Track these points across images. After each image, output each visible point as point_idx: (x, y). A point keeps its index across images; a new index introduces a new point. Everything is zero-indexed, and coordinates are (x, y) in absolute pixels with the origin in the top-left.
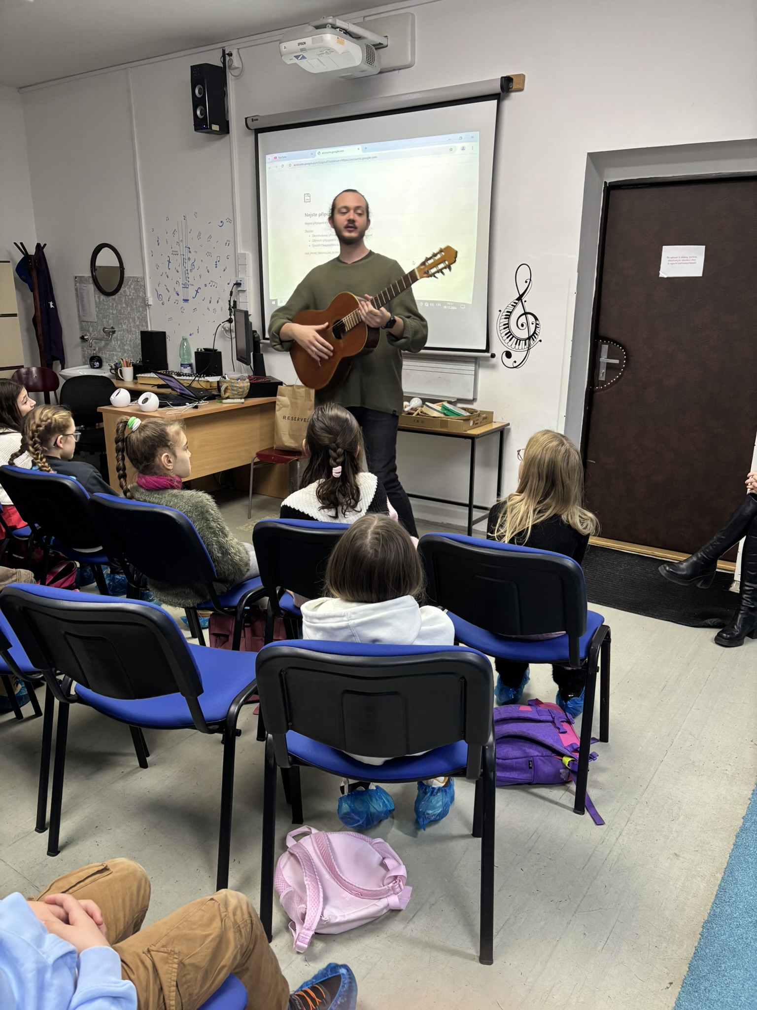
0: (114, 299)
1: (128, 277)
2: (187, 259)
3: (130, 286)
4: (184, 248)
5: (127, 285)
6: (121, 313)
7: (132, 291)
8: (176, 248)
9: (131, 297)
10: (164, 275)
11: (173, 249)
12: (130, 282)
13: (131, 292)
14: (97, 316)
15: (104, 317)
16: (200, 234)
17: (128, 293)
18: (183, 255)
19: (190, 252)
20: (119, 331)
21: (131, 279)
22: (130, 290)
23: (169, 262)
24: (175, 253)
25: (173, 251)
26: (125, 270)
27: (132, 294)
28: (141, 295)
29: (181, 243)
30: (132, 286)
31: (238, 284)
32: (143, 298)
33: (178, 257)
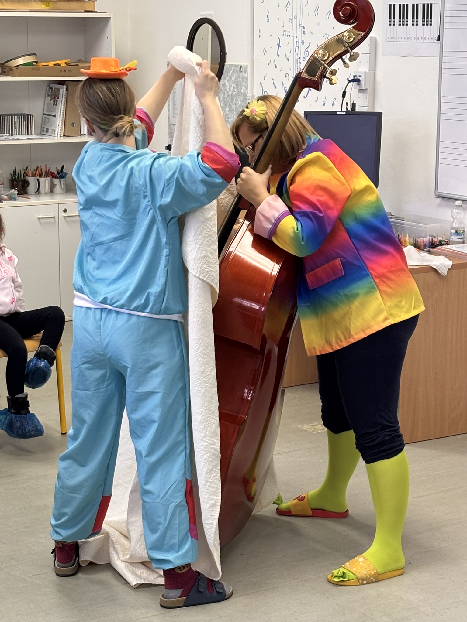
1: (229, 65)
2: (300, 43)
3: (231, 78)
4: (298, 27)
5: (227, 76)
7: (233, 85)
8: (288, 27)
9: (230, 93)
10: (272, 64)
11: (285, 29)
12: (231, 72)
13: (232, 87)
16: (317, 7)
17: (228, 87)
18: (296, 37)
19: (304, 33)
21: (233, 69)
22: (231, 83)
23: (279, 46)
24: (287, 35)
25: (284, 31)
26: (227, 56)
27: (232, 89)
28: (242, 91)
29: (294, 20)
30: (233, 78)
31: (356, 80)
32: (245, 96)
33: (291, 40)
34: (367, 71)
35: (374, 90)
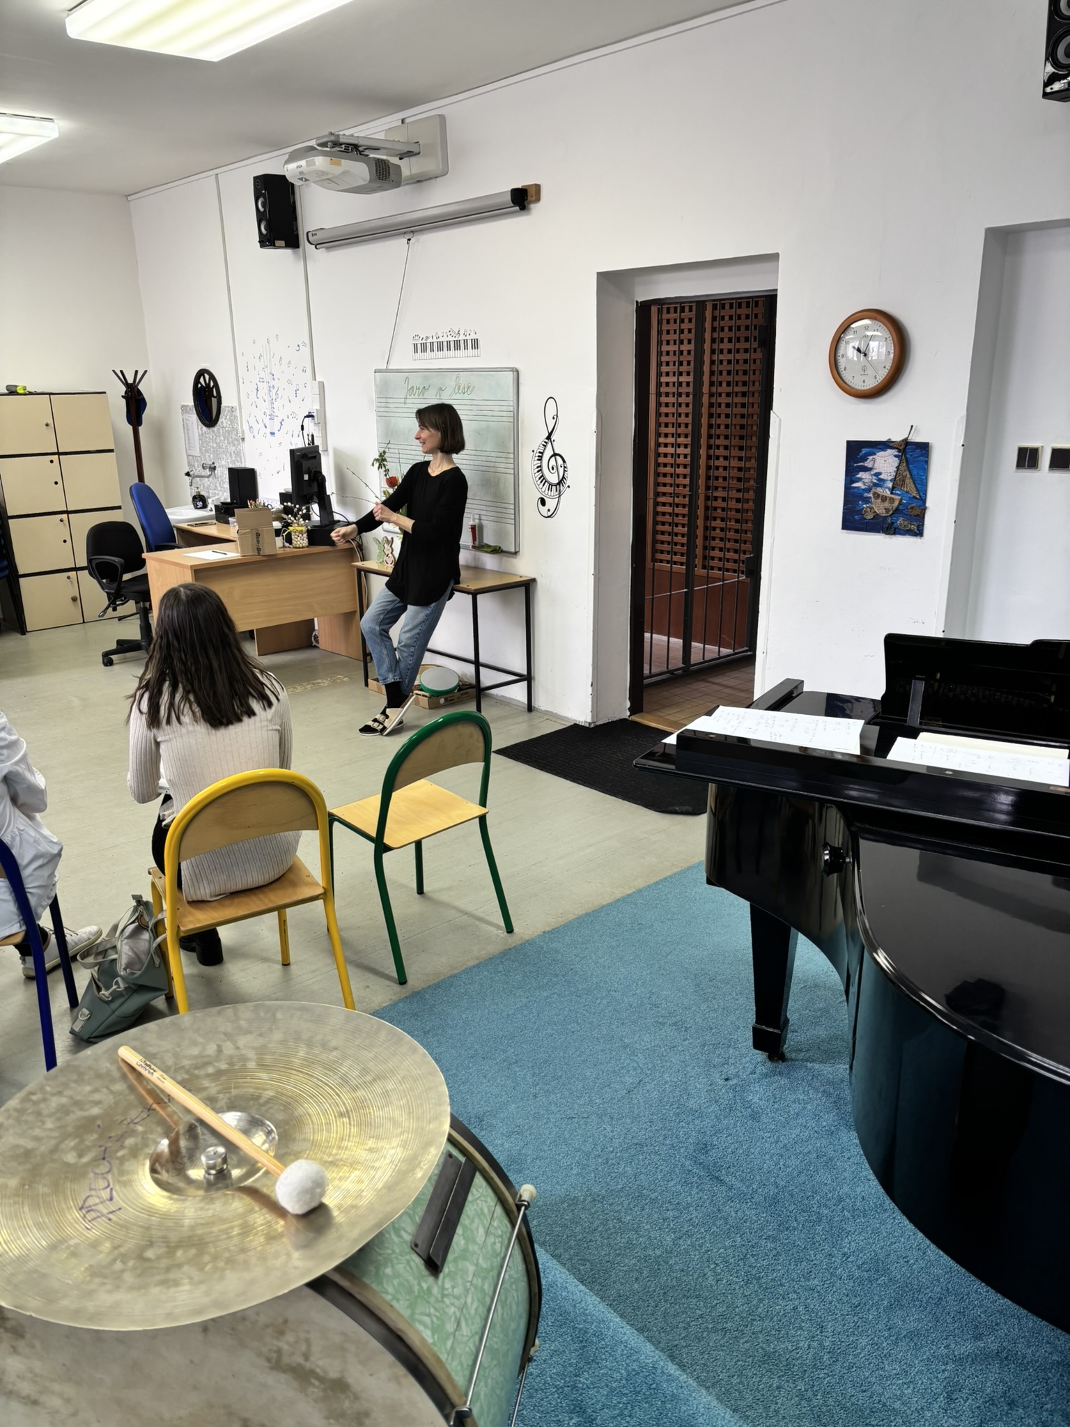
0: (213, 432)
1: (225, 406)
2: (272, 387)
3: (226, 417)
4: (269, 375)
5: (224, 415)
6: (220, 448)
7: (229, 423)
8: (262, 375)
9: (227, 429)
10: (254, 405)
11: (260, 376)
12: (226, 412)
14: (200, 450)
15: (206, 451)
16: (281, 358)
17: (225, 424)
18: (269, 382)
19: (274, 379)
20: (220, 467)
21: (227, 409)
22: (227, 421)
23: (258, 390)
24: (262, 381)
25: (260, 378)
26: (223, 399)
27: (228, 426)
28: (237, 427)
29: (266, 369)
30: (228, 417)
31: (310, 416)
32: (237, 431)
33: (265, 385)
34: (318, 408)
35: (325, 423)
